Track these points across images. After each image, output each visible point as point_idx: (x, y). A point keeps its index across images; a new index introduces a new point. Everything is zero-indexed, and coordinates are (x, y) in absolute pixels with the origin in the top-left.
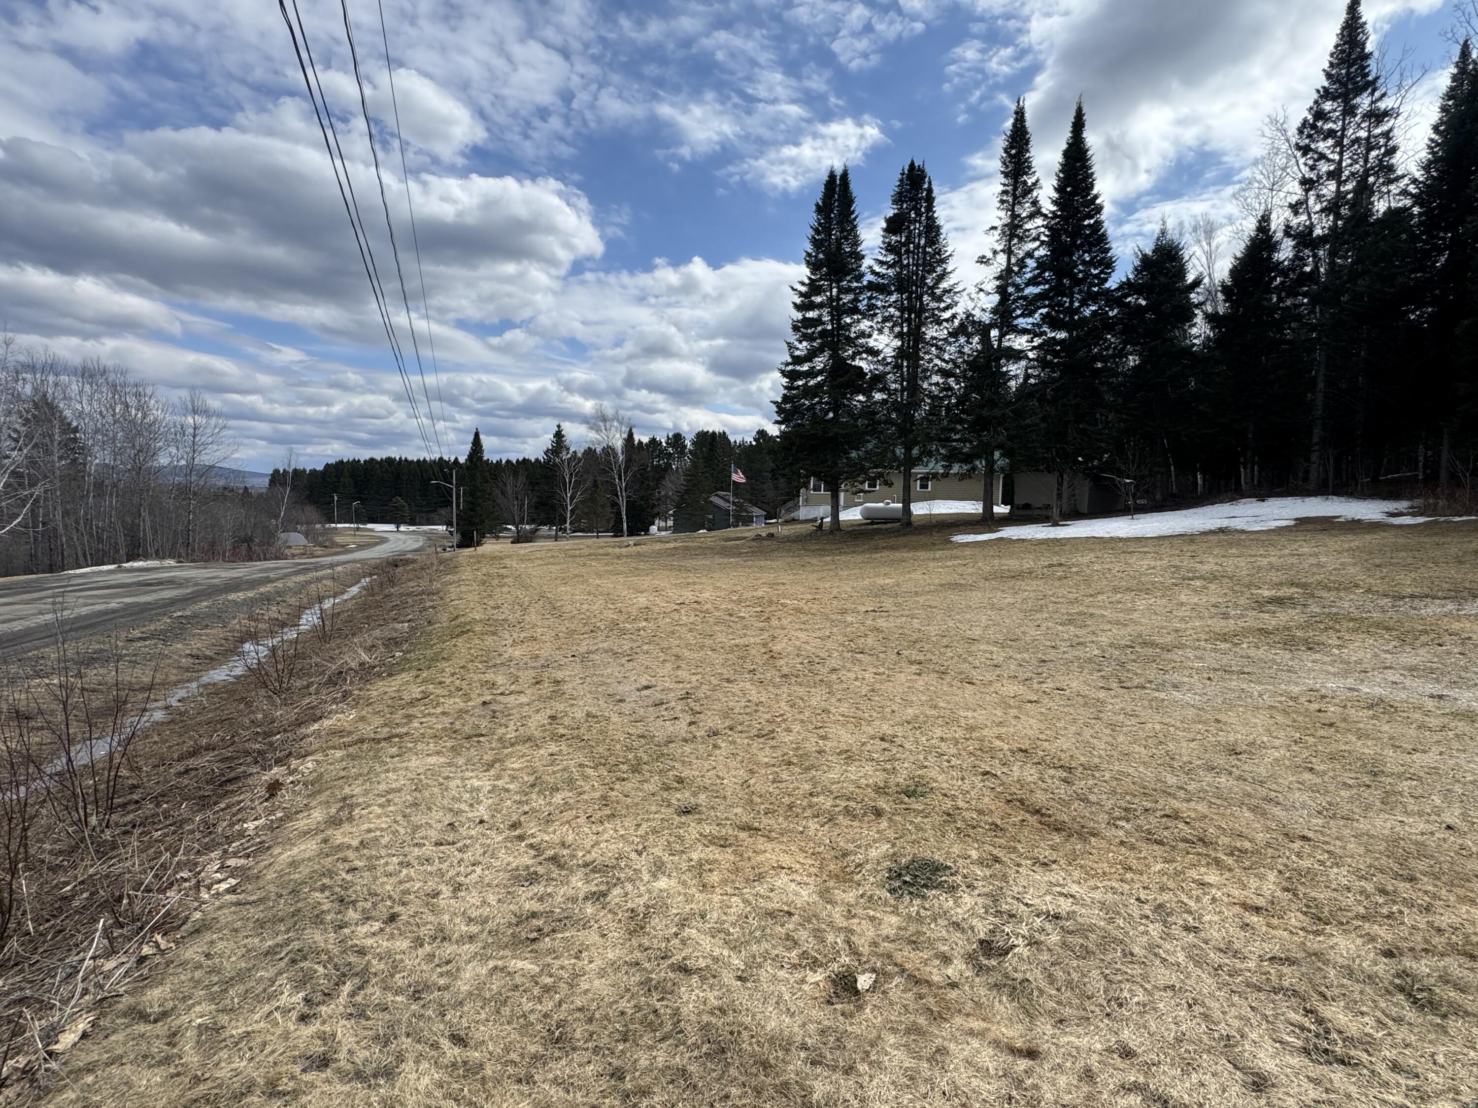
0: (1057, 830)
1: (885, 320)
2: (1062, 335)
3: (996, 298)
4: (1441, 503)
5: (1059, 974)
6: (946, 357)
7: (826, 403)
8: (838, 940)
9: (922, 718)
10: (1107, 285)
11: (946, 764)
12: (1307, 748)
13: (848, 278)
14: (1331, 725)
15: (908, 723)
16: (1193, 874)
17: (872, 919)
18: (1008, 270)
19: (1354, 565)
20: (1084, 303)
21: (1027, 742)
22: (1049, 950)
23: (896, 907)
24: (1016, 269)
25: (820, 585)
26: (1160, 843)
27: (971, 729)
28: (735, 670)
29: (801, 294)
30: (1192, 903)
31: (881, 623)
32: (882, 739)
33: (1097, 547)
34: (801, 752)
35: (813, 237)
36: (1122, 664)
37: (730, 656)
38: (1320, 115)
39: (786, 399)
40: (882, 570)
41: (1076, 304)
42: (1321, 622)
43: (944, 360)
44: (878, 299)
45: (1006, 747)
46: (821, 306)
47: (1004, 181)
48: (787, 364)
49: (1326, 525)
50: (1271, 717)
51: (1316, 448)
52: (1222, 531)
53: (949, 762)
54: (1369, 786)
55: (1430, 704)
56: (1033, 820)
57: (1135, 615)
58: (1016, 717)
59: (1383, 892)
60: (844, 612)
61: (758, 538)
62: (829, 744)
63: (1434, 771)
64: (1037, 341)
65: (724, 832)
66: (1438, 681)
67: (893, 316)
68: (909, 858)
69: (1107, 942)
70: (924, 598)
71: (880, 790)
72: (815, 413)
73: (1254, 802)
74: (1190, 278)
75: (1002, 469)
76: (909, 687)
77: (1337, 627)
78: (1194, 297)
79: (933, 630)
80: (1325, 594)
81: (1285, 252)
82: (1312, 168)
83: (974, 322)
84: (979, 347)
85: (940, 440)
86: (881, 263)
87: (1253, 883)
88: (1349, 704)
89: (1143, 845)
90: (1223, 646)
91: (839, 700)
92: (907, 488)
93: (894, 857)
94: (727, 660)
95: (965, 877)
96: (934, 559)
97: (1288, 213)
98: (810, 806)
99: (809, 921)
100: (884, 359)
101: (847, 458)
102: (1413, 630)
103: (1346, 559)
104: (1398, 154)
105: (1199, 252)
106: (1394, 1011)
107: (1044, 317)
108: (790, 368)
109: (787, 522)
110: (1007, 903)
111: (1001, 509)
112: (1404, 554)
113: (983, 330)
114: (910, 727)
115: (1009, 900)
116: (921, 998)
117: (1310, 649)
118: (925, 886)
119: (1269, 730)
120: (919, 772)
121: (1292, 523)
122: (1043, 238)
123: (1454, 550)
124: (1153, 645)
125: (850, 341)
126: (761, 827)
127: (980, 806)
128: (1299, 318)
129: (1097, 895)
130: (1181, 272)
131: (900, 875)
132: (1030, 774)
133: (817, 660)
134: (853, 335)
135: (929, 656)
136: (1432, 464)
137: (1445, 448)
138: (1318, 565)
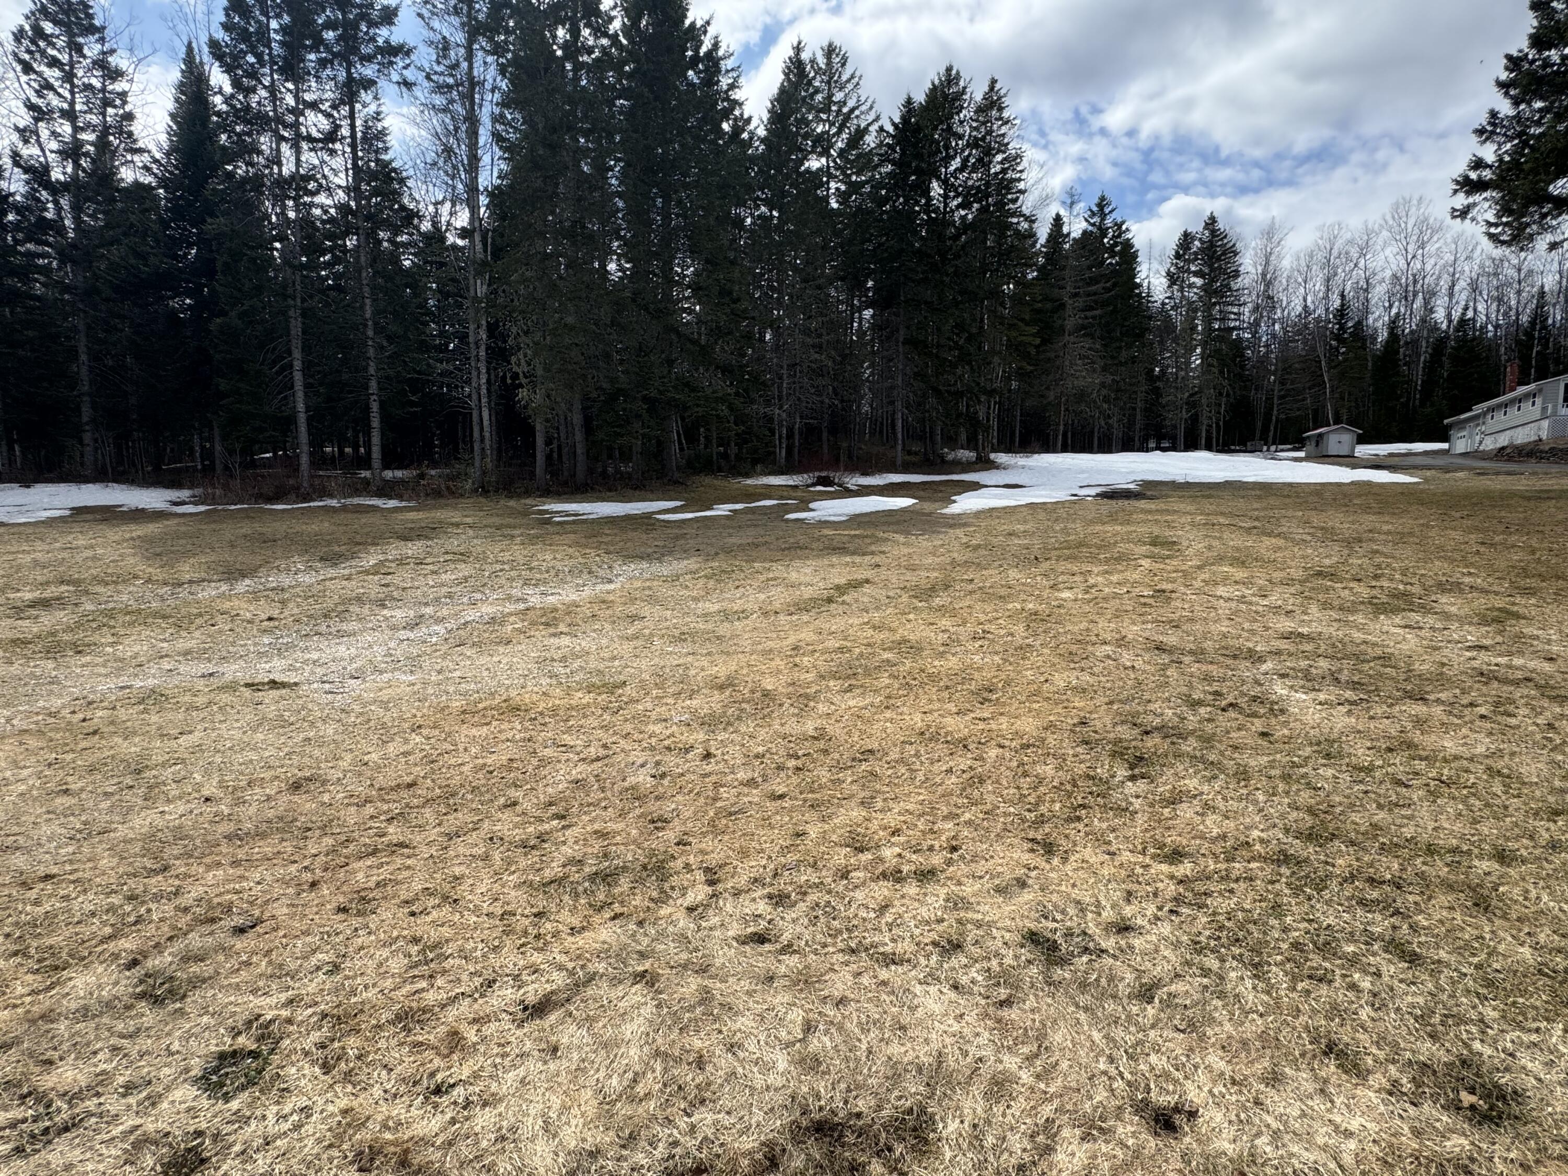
4: (218, 492)
12: (62, 768)
14: (95, 733)
19: (134, 555)
38: (39, 32)
42: (94, 620)
49: (104, 514)
50: (21, 744)
51: (87, 428)
54: (132, 787)
55: (200, 684)
63: (197, 749)
66: (209, 660)
77: (112, 623)
80: (100, 589)
81: (16, 184)
82: (40, 94)
88: (119, 704)
97: (15, 137)
102: (190, 614)
103: (125, 549)
104: (137, 124)
106: (132, 1026)
112: (184, 541)
117: (80, 652)
119: (15, 761)
121: (68, 513)
123: (228, 536)
128: (45, 270)
136: (208, 454)
137: (217, 439)
138: (94, 558)
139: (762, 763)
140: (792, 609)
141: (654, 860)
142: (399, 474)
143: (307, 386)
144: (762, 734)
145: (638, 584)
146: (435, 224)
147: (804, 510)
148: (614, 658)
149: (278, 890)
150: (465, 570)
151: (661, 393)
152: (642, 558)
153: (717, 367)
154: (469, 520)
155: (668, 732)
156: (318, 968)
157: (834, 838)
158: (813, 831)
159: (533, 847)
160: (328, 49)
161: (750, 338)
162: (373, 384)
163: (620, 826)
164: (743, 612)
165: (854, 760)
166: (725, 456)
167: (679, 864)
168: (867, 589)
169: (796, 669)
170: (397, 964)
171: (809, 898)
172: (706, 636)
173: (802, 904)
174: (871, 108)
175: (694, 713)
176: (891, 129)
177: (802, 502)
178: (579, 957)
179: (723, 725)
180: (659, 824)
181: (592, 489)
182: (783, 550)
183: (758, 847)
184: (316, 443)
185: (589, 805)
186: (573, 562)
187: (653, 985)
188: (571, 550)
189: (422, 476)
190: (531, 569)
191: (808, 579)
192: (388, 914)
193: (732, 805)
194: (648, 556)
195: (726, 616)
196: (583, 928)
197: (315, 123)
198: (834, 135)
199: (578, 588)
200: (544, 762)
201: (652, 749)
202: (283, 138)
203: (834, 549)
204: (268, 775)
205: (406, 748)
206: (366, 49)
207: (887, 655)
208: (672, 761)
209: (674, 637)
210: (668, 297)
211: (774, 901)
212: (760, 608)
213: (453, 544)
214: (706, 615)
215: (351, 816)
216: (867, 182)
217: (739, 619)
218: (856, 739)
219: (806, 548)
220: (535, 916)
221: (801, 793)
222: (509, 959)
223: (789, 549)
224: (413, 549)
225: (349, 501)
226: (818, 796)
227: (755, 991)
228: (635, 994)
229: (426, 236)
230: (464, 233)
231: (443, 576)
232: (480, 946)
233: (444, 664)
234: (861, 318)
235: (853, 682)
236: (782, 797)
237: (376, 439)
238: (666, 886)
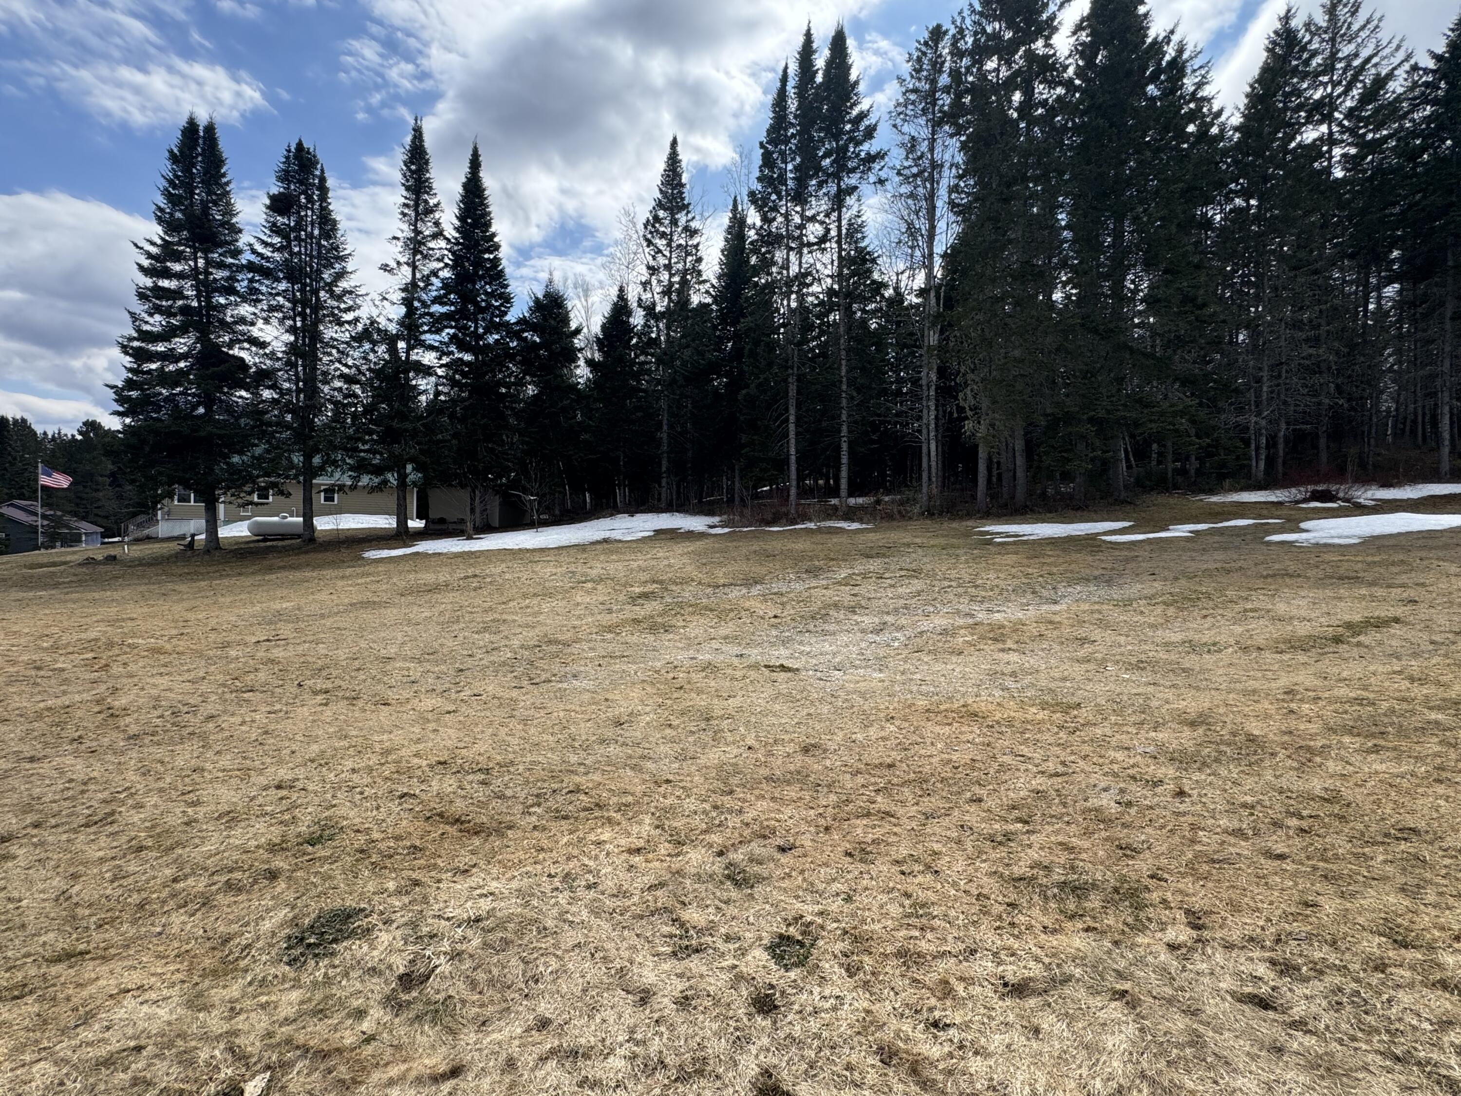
0: (476, 833)
1: (272, 309)
2: (468, 357)
3: (403, 310)
4: (736, 518)
5: (481, 976)
6: (350, 362)
7: (194, 395)
8: (217, 1052)
9: (329, 753)
10: (507, 318)
11: (359, 797)
12: (667, 709)
13: (220, 251)
14: (681, 688)
15: (312, 761)
16: (592, 837)
17: (263, 1006)
18: (414, 284)
19: (691, 564)
20: (488, 331)
21: (446, 753)
22: (471, 956)
23: (297, 980)
24: (421, 284)
25: (191, 616)
26: (566, 818)
27: (386, 752)
28: (46, 744)
29: (149, 256)
30: (591, 863)
31: (278, 653)
32: (279, 787)
33: (509, 557)
34: (158, 830)
35: (166, 189)
36: (531, 663)
37: (36, 724)
38: (657, 219)
39: (130, 384)
40: (279, 593)
41: (481, 331)
42: (672, 609)
43: (346, 365)
44: (261, 284)
45: (425, 763)
46: (180, 276)
47: (405, 193)
48: (131, 339)
49: (672, 535)
50: (643, 689)
51: (665, 475)
52: (606, 541)
53: (361, 793)
54: (705, 730)
55: (736, 661)
56: (452, 830)
57: (541, 618)
58: (435, 731)
59: (716, 807)
60: (226, 645)
61: (90, 562)
62: (202, 810)
63: (740, 709)
64: (445, 360)
65: (20, 976)
66: (740, 644)
67: (282, 306)
68: (313, 916)
69: (524, 924)
70: (331, 620)
71: (274, 848)
72: (177, 406)
73: (634, 761)
74: (573, 325)
75: (414, 483)
76: (314, 721)
77: (682, 612)
78: (578, 342)
79: (342, 654)
80: (674, 588)
81: (638, 319)
82: (654, 258)
83: (379, 331)
84: (387, 356)
85: (345, 449)
86: (266, 244)
87: (635, 829)
88: (691, 670)
89: (552, 824)
90: (609, 636)
91: (218, 753)
92: (308, 501)
93: (294, 922)
94: (29, 732)
95: (382, 913)
96: (343, 577)
97: (640, 288)
98: (173, 896)
99: (171, 1045)
100: (273, 353)
101: (228, 464)
102: (725, 609)
103: (686, 560)
104: (703, 263)
105: (579, 306)
106: (725, 896)
107: (453, 338)
108: (136, 344)
109: (137, 541)
110: (427, 925)
111: (415, 524)
112: (718, 555)
113: (391, 340)
114: (314, 765)
115: (430, 921)
116: (330, 1072)
117: (666, 631)
118: (335, 941)
119: (642, 700)
120: (327, 814)
121: (653, 533)
122: (447, 260)
123: (744, 551)
124: (557, 642)
125: (225, 326)
126: (91, 947)
127: (398, 832)
128: (649, 372)
129: (515, 884)
130: (566, 320)
131: (302, 939)
132: (449, 784)
133: (186, 709)
134: (229, 319)
135: (338, 682)
136: (731, 490)
137: (737, 479)
138: (669, 566)
139: (1252, 814)
140: (1282, 646)
141: (1126, 886)
142: (860, 500)
143: (797, 434)
144: (1249, 783)
145: (1085, 607)
146: (896, 289)
147: (1292, 531)
148: (1065, 679)
149: (804, 827)
150: (917, 585)
151: (1108, 412)
152: (1088, 580)
153: (1176, 379)
154: (918, 540)
155: (1132, 761)
156: (838, 894)
157: (1361, 920)
158: (1330, 906)
159: (1000, 843)
160: (825, 172)
161: (1220, 343)
162: (844, 428)
163: (1086, 844)
164: (1214, 644)
165: (1387, 835)
166: (1183, 472)
167: (1155, 896)
168: (1396, 630)
169: (1293, 716)
170: (894, 910)
171: (1327, 979)
172: (1169, 667)
173: (1317, 982)
174: (1398, 47)
175: (1161, 746)
176: (1431, 64)
177: (1289, 520)
178: (1054, 955)
179: (1198, 765)
180: (1129, 852)
181: (1032, 511)
182: (1266, 577)
183: (1252, 904)
184: (800, 478)
185: (1052, 816)
186: (1016, 582)
187: (1134, 1008)
188: (1014, 570)
189: (878, 502)
190: (976, 587)
191: (1303, 613)
192: (882, 867)
193: (1215, 852)
194: (1095, 578)
195: (1192, 647)
196: (1055, 930)
197: (814, 231)
198: (1339, 96)
199: (1024, 607)
200: (1003, 768)
201: (1115, 775)
202: (792, 249)
203: (1341, 578)
204: (786, 737)
205: (882, 734)
206: (850, 164)
207: (1433, 716)
208: (1136, 791)
209: (1130, 664)
210: (1117, 316)
211: (1278, 968)
212: (1237, 643)
213: (906, 562)
214: (1166, 644)
215: (848, 782)
216: (1390, 136)
217: (1209, 651)
218: (1388, 811)
219: (1299, 576)
220: (1009, 905)
221: (1308, 858)
222: (986, 935)
223: (1273, 576)
224: (874, 565)
225: (823, 524)
226: (1334, 867)
227: (1259, 1057)
228: (1115, 1009)
229: (890, 301)
230: (922, 293)
231: (900, 590)
232: (961, 917)
233: (907, 666)
234: (1379, 298)
235: (1382, 743)
236: (1281, 857)
237: (844, 473)
238: (1142, 915)
